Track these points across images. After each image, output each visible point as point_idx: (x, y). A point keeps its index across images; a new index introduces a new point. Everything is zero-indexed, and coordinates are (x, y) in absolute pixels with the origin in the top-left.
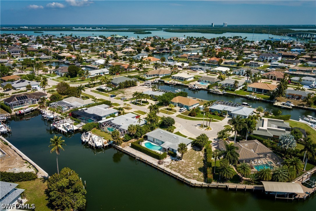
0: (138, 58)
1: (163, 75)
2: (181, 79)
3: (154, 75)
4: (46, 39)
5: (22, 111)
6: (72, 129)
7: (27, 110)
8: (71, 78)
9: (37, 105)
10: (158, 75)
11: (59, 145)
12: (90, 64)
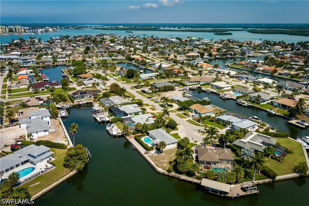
0: (194, 63)
1: (204, 82)
2: (218, 88)
3: (196, 82)
4: (131, 40)
5: (80, 103)
6: (105, 120)
7: (84, 102)
8: (128, 79)
9: (92, 99)
10: (200, 82)
11: (75, 130)
12: (151, 67)
